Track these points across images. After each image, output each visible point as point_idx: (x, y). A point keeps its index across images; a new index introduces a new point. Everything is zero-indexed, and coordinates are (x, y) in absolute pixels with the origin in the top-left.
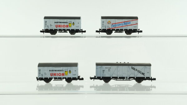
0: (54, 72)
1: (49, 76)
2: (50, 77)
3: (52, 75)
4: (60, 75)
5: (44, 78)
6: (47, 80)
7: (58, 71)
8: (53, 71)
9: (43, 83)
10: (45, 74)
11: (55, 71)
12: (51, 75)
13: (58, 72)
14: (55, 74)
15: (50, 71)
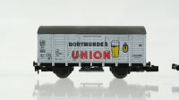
0: (82, 49)
1: (67, 59)
2: (72, 61)
3: (77, 57)
4: (98, 55)
5: (53, 65)
6: (63, 70)
7: (94, 44)
8: (78, 44)
9: (50, 77)
10: (58, 53)
11: (86, 44)
12: (73, 56)
13: (93, 49)
14: (84, 55)
15: (70, 44)
